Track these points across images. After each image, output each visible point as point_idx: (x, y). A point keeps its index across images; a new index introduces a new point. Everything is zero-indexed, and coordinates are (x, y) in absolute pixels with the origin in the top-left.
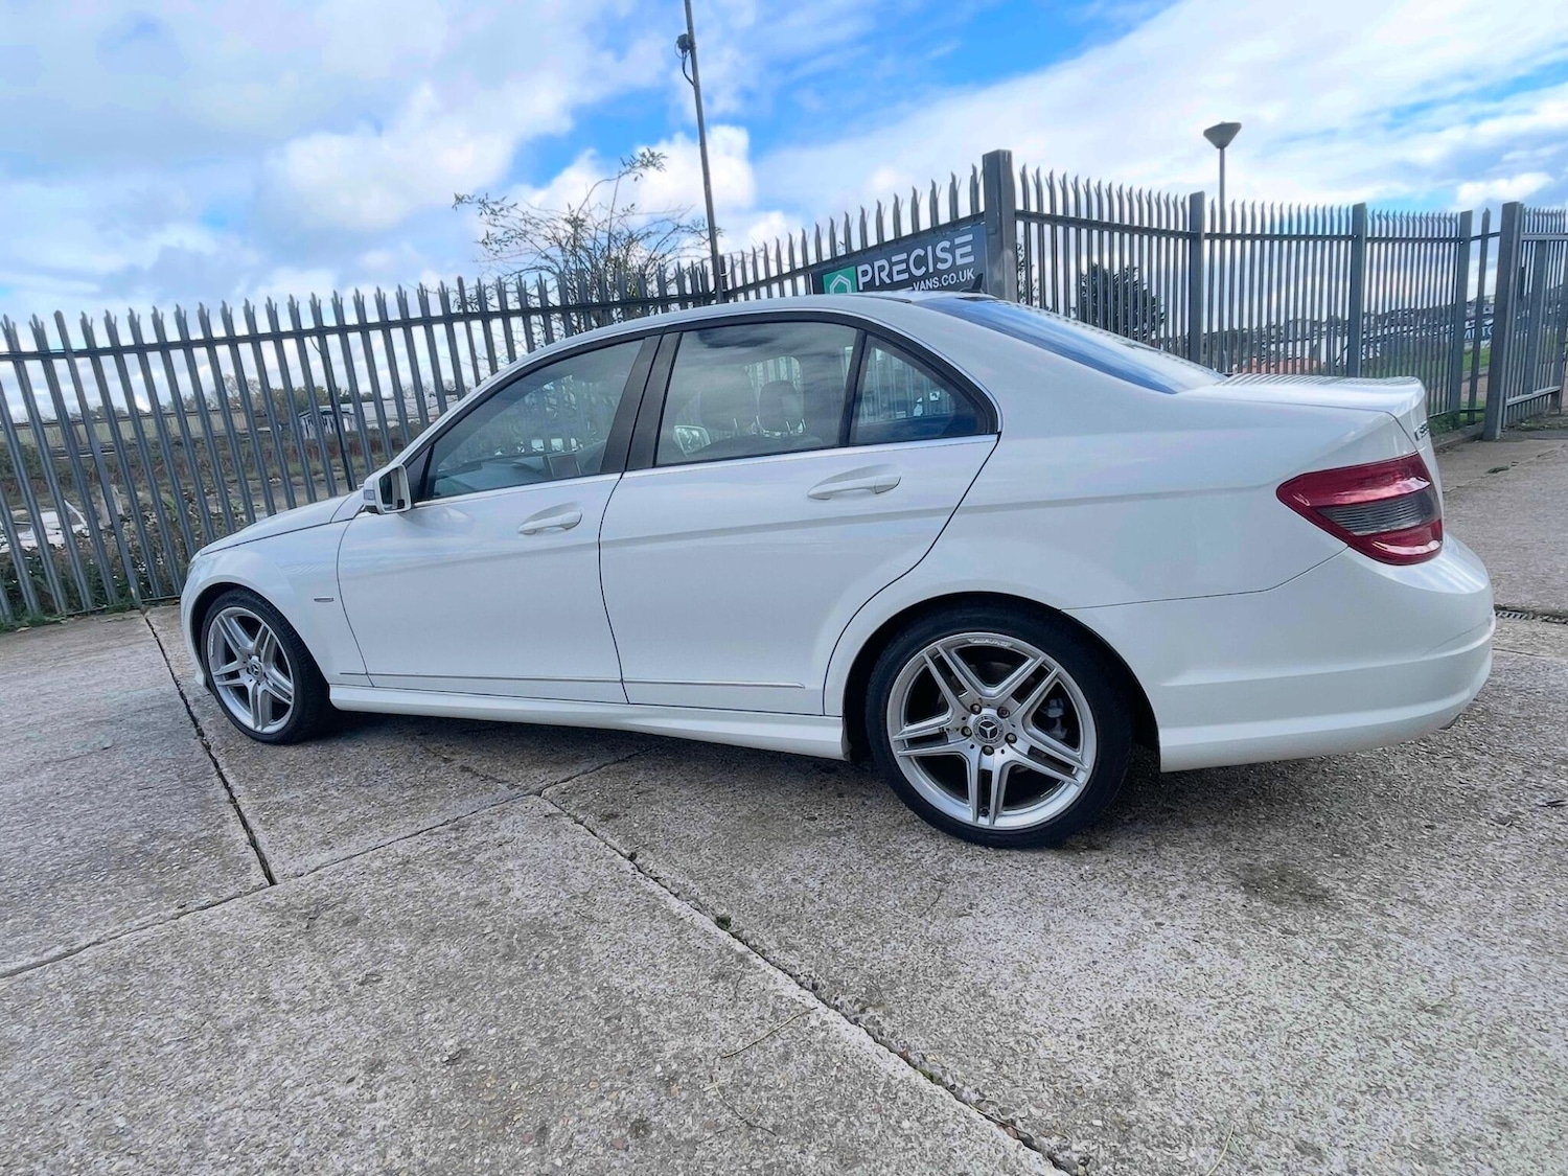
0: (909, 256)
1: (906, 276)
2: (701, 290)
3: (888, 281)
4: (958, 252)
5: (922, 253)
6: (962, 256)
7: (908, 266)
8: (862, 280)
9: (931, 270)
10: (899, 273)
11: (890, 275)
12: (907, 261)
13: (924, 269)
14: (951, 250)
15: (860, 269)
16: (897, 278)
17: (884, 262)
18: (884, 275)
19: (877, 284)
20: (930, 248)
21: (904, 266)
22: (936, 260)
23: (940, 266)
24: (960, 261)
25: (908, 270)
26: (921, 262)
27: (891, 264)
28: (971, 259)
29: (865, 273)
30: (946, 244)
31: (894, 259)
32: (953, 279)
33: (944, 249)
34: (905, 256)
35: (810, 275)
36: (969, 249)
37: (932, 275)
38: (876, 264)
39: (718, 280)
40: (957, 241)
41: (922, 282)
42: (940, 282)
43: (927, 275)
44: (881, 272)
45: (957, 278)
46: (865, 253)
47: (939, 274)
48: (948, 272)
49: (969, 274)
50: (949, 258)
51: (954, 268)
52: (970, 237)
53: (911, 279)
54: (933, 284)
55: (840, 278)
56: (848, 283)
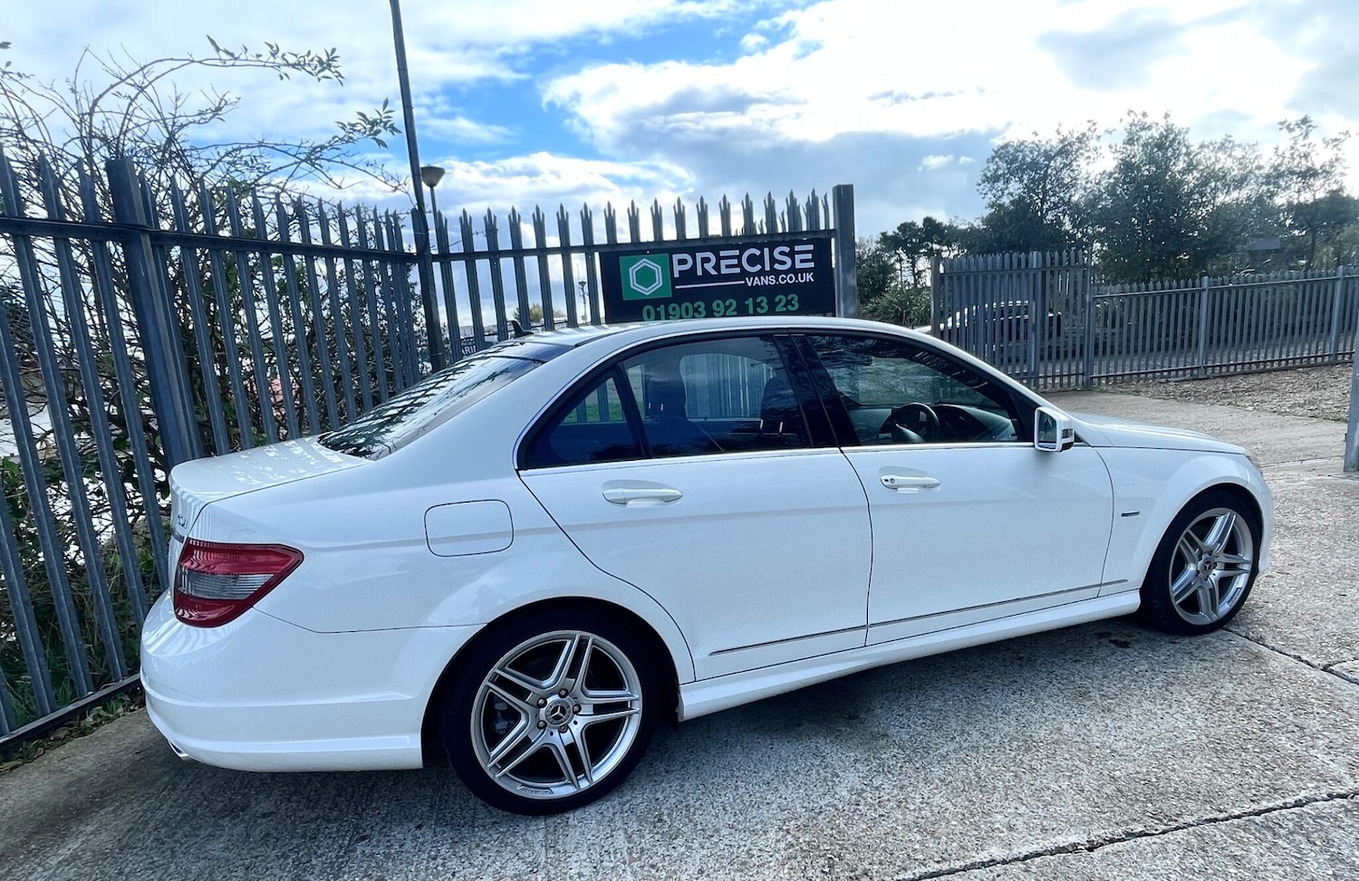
0: (741, 254)
1: (738, 270)
2: (387, 248)
3: (714, 272)
4: (798, 257)
5: (758, 253)
6: (802, 261)
7: (740, 261)
8: (677, 268)
9: (767, 268)
10: (728, 266)
11: (717, 267)
12: (739, 258)
13: (758, 267)
14: (792, 255)
15: (676, 257)
16: (724, 271)
17: (710, 255)
18: (709, 267)
19: (700, 273)
20: (766, 250)
21: (735, 262)
22: (773, 260)
23: (777, 266)
24: (798, 265)
25: (740, 265)
26: (753, 260)
27: (719, 258)
28: (812, 265)
29: (682, 262)
30: (787, 249)
31: (722, 253)
32: (791, 279)
33: (782, 253)
34: (736, 252)
35: (597, 255)
36: (810, 256)
37: (768, 273)
38: (699, 256)
39: (422, 240)
40: (797, 248)
41: (757, 278)
42: (777, 280)
43: (762, 273)
44: (706, 263)
45: (797, 279)
46: (683, 245)
47: (777, 273)
48: (786, 272)
49: (809, 277)
50: (788, 261)
51: (793, 270)
52: (811, 247)
53: (744, 274)
54: (769, 280)
55: (644, 262)
56: (658, 269)
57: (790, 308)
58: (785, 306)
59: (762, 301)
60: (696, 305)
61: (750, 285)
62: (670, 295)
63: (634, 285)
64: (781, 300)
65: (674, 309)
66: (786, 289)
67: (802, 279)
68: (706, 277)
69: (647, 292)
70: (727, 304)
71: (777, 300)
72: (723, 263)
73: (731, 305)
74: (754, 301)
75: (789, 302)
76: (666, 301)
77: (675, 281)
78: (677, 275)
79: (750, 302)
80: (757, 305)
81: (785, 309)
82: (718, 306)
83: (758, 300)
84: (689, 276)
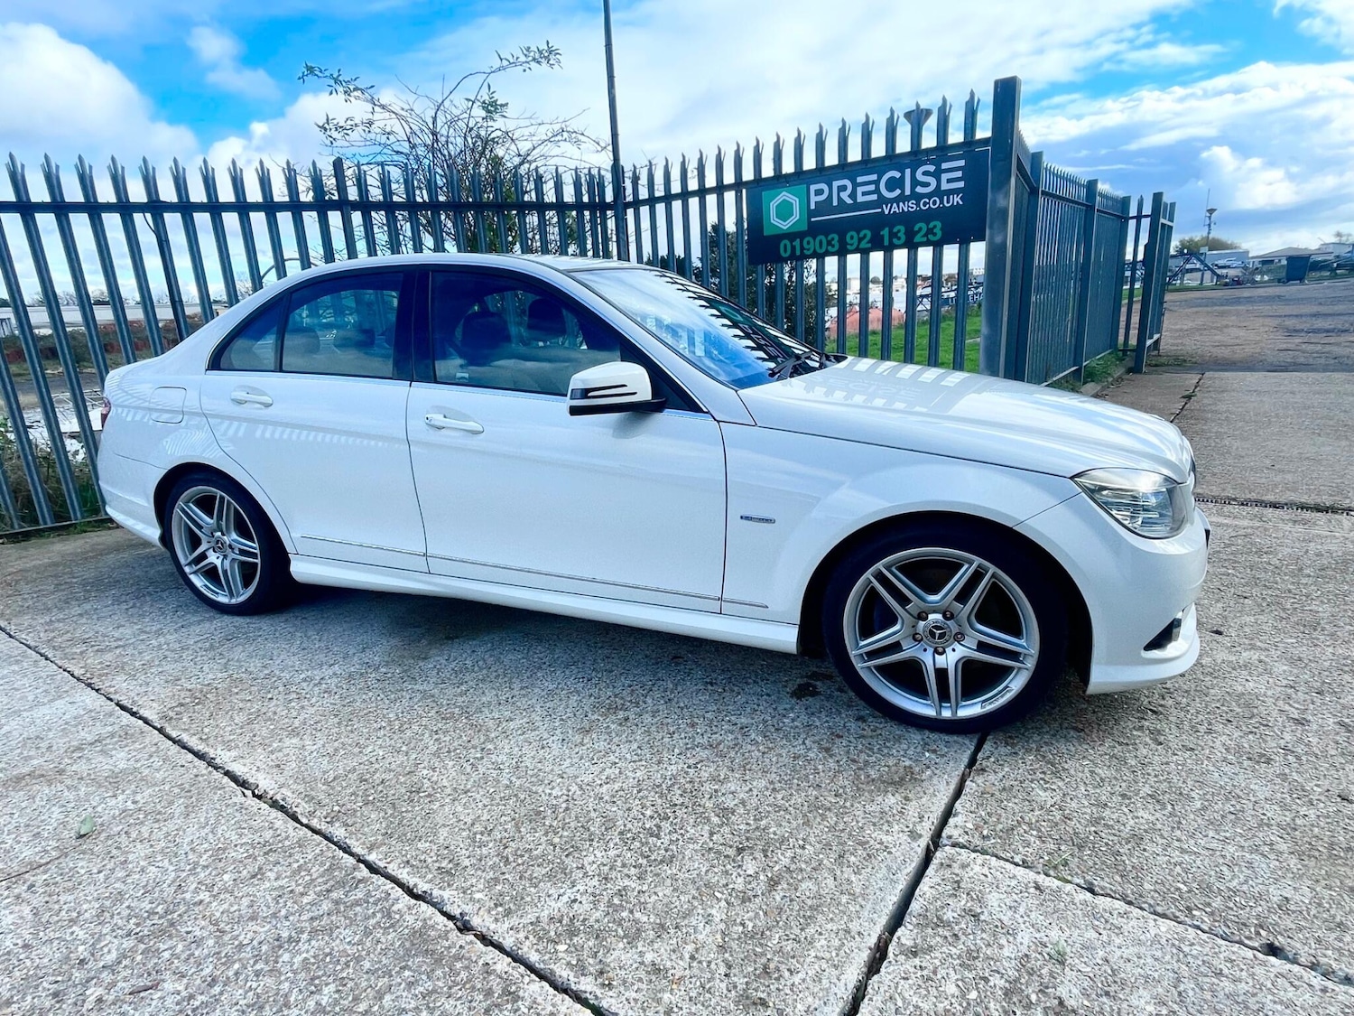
0: (880, 178)
1: (874, 197)
3: (849, 201)
4: (944, 177)
5: (897, 175)
6: (949, 181)
7: (878, 187)
8: (814, 199)
9: (908, 192)
10: (864, 194)
11: (853, 195)
12: (877, 183)
13: (898, 192)
14: (937, 175)
15: (813, 188)
16: (860, 199)
17: (846, 182)
18: (844, 195)
19: (835, 203)
20: (908, 171)
21: (872, 187)
23: (919, 189)
24: (945, 186)
25: (877, 191)
26: (892, 185)
27: (855, 185)
28: (961, 184)
29: (819, 192)
30: (932, 168)
31: (860, 180)
32: (934, 203)
33: (925, 173)
34: (874, 177)
35: (744, 191)
36: (959, 174)
37: (908, 199)
38: (836, 184)
39: (619, 190)
40: (944, 166)
41: (895, 205)
42: (918, 205)
43: (902, 198)
44: (841, 192)
45: (942, 202)
46: (822, 172)
47: (918, 197)
48: (929, 196)
49: (957, 199)
50: (933, 181)
51: (938, 192)
52: (962, 163)
53: (882, 201)
54: (909, 206)
55: (785, 195)
56: (795, 202)
57: (931, 237)
58: (926, 235)
59: (899, 231)
60: (830, 238)
61: (887, 212)
62: (804, 227)
63: (775, 221)
64: (920, 229)
65: (808, 243)
66: (927, 216)
67: (948, 202)
68: (842, 206)
69: (784, 226)
70: (861, 235)
71: (916, 228)
72: (860, 190)
73: (865, 236)
74: (890, 232)
75: (930, 231)
76: (800, 235)
77: (811, 214)
78: (813, 207)
79: (885, 232)
80: (893, 235)
81: (925, 239)
82: (852, 238)
83: (895, 230)
84: (825, 207)
